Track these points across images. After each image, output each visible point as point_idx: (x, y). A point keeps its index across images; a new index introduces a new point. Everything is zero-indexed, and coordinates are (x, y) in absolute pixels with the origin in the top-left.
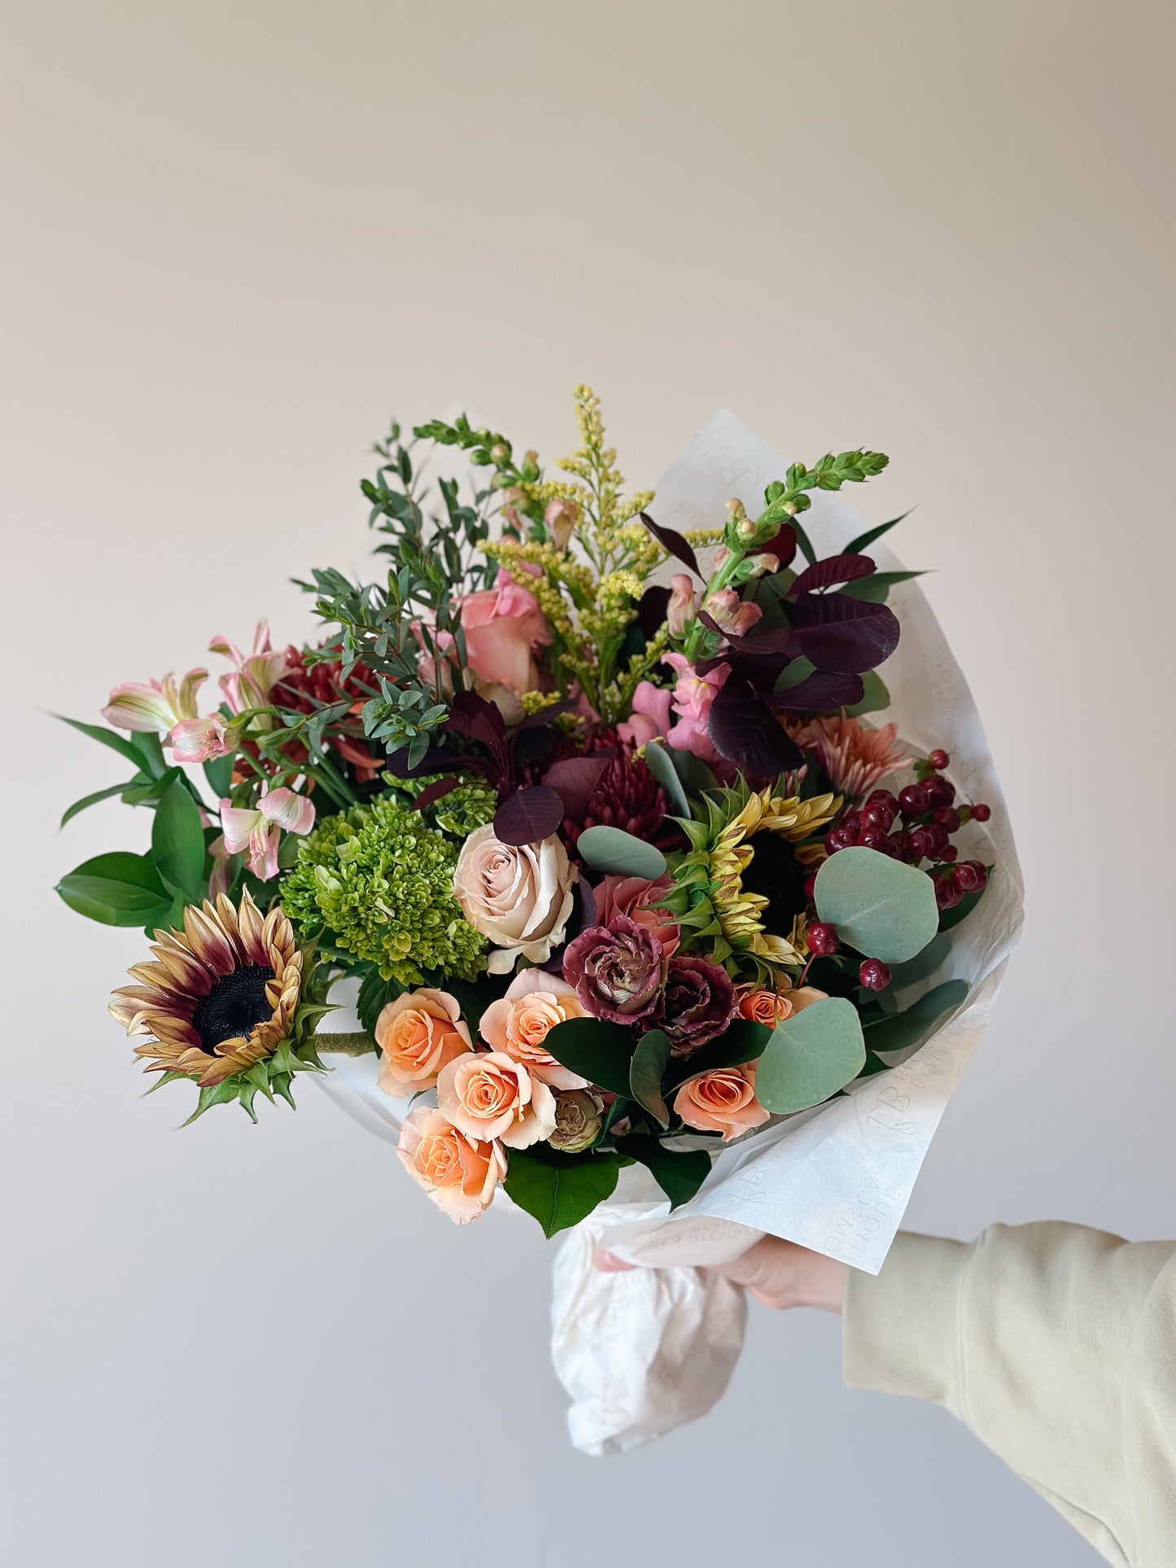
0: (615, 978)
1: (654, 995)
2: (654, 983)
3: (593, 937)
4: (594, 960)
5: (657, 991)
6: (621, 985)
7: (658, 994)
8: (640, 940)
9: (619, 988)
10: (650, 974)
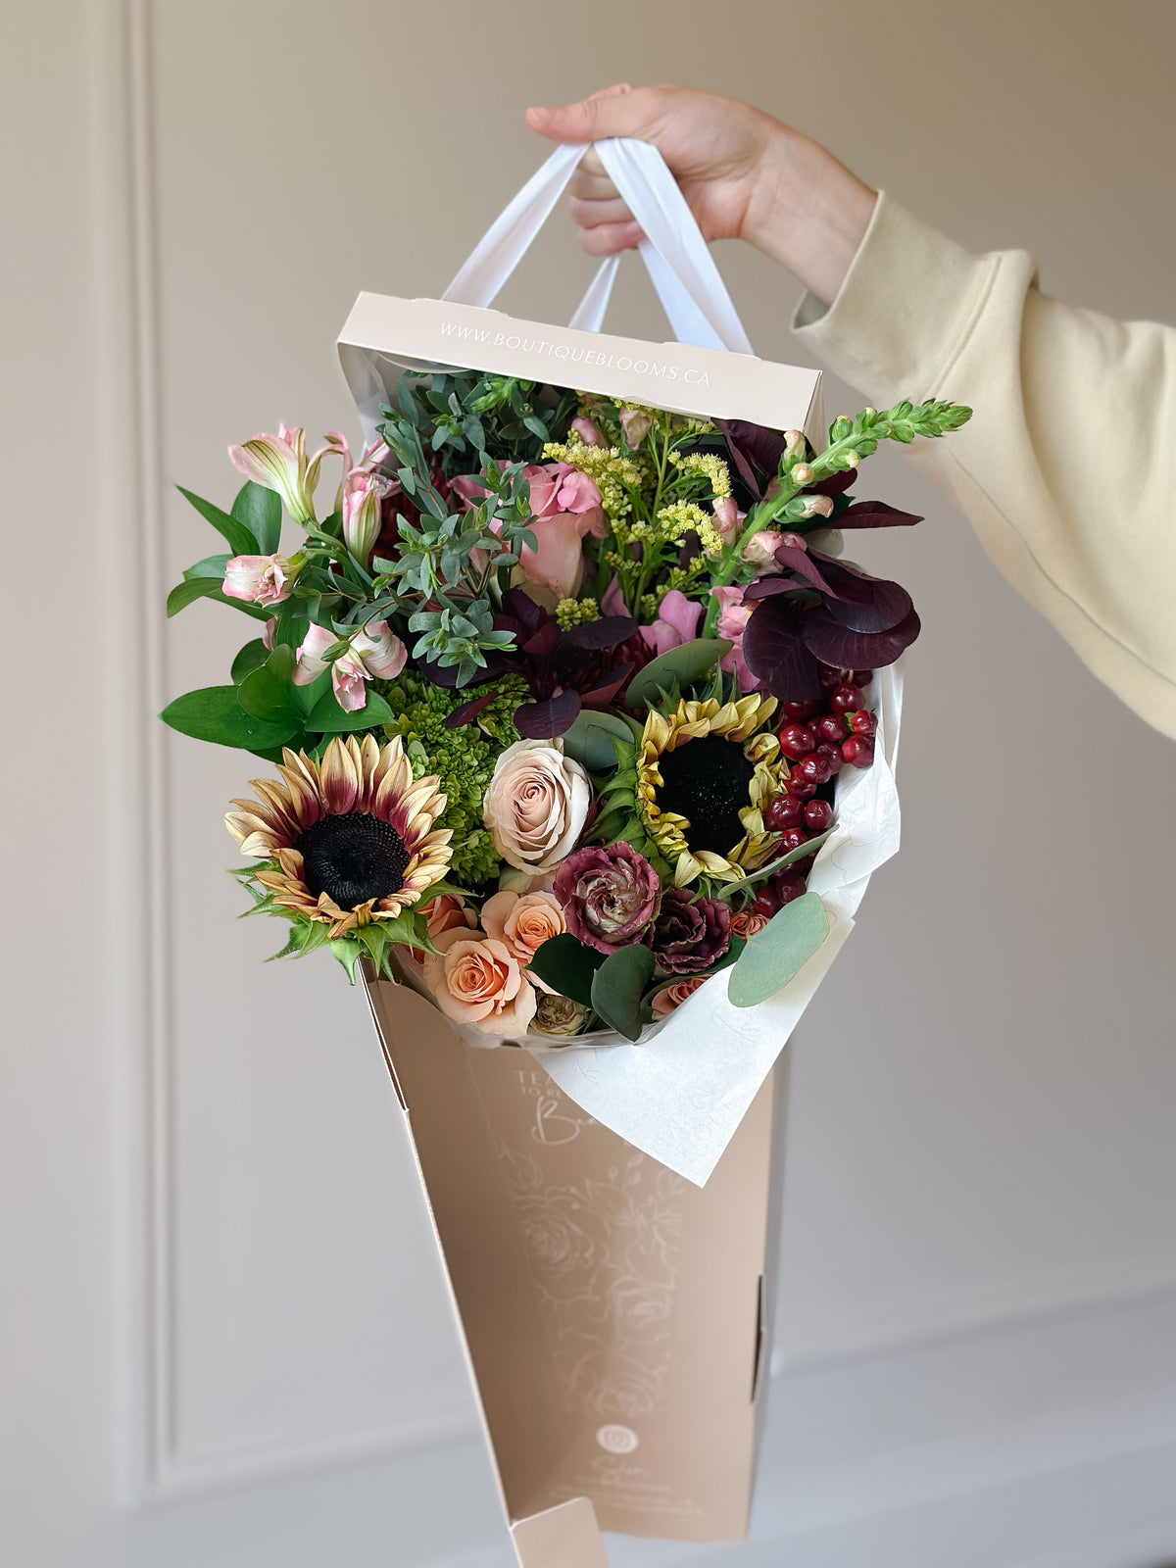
0: (605, 905)
1: (643, 928)
2: (647, 916)
3: (590, 857)
4: (587, 881)
5: (647, 925)
6: (610, 914)
7: (647, 928)
8: (639, 871)
9: (607, 917)
10: (642, 909)
